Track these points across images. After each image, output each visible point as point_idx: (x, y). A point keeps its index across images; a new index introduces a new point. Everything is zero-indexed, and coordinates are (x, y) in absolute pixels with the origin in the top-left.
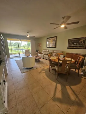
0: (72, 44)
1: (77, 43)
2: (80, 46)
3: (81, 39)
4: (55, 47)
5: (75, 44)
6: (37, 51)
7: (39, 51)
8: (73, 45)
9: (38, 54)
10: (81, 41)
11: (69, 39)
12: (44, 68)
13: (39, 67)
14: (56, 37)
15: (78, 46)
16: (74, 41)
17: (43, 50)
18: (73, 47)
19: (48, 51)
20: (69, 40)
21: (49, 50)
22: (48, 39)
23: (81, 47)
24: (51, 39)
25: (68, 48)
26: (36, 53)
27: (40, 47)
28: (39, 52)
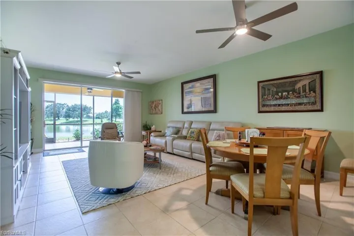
0: (273, 96)
1: (288, 94)
2: (302, 102)
3: (300, 80)
4: (215, 111)
5: (281, 98)
6: (147, 128)
7: (153, 128)
8: (276, 99)
9: (151, 138)
10: (299, 85)
11: (259, 82)
12: (181, 189)
13: (161, 186)
14: (214, 77)
15: (294, 101)
16: (277, 86)
17: (169, 125)
18: (277, 109)
19: (186, 125)
20: (260, 84)
21: (191, 123)
22: (186, 86)
23: (305, 104)
24: (198, 84)
25: (260, 112)
26: (144, 133)
27: (156, 113)
28: (155, 131)
